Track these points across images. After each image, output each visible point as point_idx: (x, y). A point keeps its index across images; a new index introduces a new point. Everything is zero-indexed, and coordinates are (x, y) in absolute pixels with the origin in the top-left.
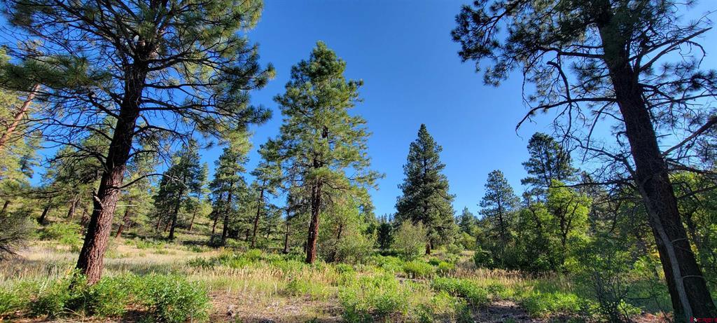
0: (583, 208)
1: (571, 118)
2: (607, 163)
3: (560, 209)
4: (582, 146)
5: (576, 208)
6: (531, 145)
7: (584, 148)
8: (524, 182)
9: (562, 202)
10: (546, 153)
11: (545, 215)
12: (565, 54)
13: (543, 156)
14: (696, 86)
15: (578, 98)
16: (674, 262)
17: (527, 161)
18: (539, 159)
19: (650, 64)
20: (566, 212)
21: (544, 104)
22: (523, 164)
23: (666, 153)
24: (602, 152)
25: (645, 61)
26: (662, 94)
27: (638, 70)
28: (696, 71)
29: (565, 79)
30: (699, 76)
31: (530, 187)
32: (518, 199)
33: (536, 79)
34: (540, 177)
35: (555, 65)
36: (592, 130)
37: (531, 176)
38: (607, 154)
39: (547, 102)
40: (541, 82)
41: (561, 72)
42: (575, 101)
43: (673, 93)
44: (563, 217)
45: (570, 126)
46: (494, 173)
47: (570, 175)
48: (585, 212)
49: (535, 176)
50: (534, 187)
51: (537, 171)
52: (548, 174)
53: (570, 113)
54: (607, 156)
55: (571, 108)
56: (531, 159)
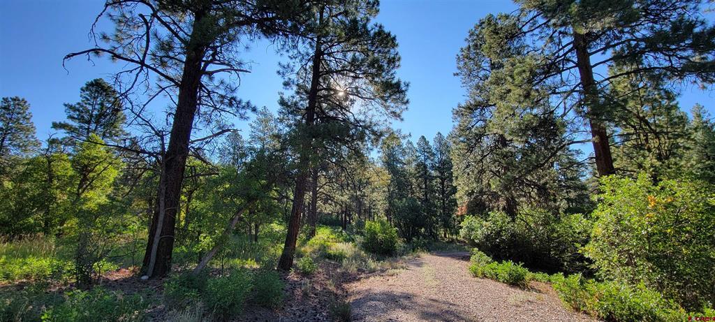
0: (113, 170)
1: (136, 80)
2: (147, 134)
3: (86, 166)
4: (132, 110)
5: (105, 169)
6: (87, 88)
7: (133, 112)
8: (56, 126)
9: (92, 159)
10: (102, 104)
11: (65, 169)
12: (159, 19)
13: (97, 107)
14: (231, 105)
15: (152, 66)
16: (160, 225)
17: (73, 103)
18: (90, 108)
19: (213, 72)
20: (92, 171)
21: (116, 52)
22: (66, 105)
23: (192, 142)
24: (148, 123)
25: (210, 68)
26: (211, 99)
27: (204, 72)
28: (235, 95)
29: (148, 41)
30: (234, 98)
31: (61, 134)
32: (37, 144)
33: (120, 22)
34: (81, 127)
35: (146, 22)
36: (150, 100)
37: (70, 122)
38: (151, 126)
39: (119, 51)
40: (124, 28)
41: (148, 33)
42: (148, 67)
43: (217, 102)
44: (85, 176)
45: (132, 87)
46: (14, 100)
47: (117, 136)
48: (113, 174)
49: (75, 124)
50: (67, 135)
51: (81, 119)
52: (93, 126)
53: (137, 75)
54: (150, 128)
55: (140, 71)
56: (79, 104)
